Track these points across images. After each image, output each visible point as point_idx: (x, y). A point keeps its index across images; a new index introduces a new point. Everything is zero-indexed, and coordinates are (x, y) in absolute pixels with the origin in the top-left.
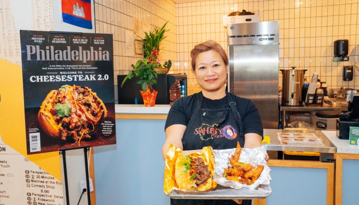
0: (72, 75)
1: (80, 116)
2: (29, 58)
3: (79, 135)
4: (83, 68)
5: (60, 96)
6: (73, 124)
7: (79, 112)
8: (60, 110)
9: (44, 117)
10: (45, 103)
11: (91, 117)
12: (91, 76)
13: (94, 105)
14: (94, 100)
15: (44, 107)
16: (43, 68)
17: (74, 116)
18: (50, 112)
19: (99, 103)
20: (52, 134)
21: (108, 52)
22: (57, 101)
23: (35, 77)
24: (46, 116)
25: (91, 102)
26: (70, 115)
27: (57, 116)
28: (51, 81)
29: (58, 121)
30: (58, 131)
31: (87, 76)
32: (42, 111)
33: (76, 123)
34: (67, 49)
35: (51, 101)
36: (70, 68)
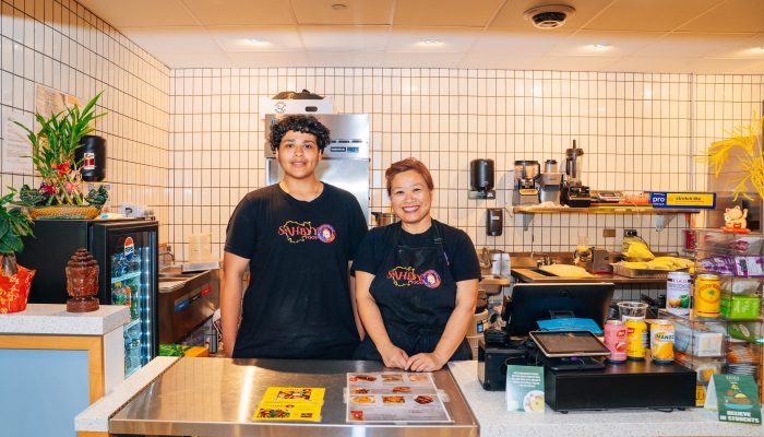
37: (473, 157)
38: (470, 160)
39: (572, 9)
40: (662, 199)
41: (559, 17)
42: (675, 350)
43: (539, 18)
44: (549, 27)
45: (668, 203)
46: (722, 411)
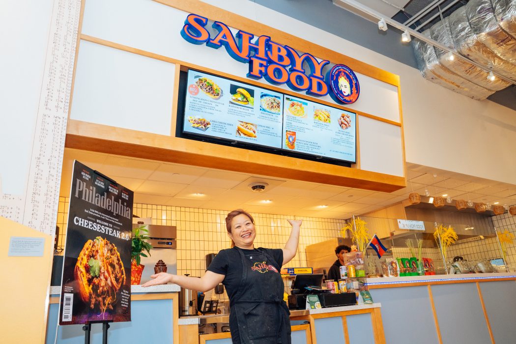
0: (105, 226)
1: (106, 279)
2: (77, 195)
3: (104, 304)
4: (113, 221)
5: (94, 249)
6: (101, 288)
7: (106, 274)
8: (92, 267)
9: (79, 273)
10: (82, 253)
11: (115, 283)
12: (118, 232)
13: (117, 267)
14: (117, 262)
15: (81, 259)
16: (86, 211)
17: (102, 277)
18: (85, 267)
19: (120, 267)
20: (83, 298)
21: (129, 209)
22: (91, 254)
23: (78, 218)
24: (81, 272)
25: (115, 264)
26: (99, 276)
27: (90, 274)
28: (90, 228)
29: (90, 281)
30: (88, 294)
31: (115, 231)
32: (78, 264)
33: (103, 287)
34: (104, 196)
35: (87, 253)
36: (104, 218)
37: (207, 253)
38: (206, 255)
39: (267, 184)
40: (292, 271)
41: (263, 187)
42: (347, 289)
43: (254, 188)
44: (257, 192)
45: (295, 273)
46: (364, 301)
